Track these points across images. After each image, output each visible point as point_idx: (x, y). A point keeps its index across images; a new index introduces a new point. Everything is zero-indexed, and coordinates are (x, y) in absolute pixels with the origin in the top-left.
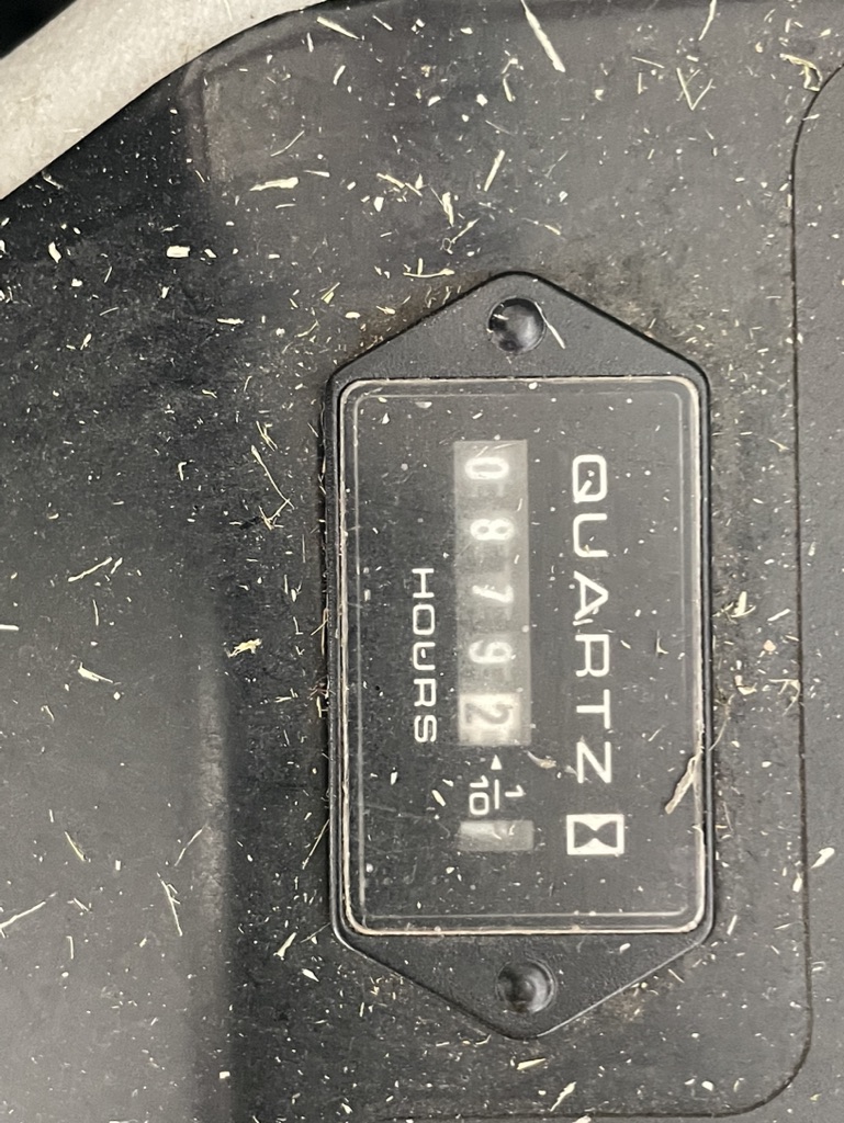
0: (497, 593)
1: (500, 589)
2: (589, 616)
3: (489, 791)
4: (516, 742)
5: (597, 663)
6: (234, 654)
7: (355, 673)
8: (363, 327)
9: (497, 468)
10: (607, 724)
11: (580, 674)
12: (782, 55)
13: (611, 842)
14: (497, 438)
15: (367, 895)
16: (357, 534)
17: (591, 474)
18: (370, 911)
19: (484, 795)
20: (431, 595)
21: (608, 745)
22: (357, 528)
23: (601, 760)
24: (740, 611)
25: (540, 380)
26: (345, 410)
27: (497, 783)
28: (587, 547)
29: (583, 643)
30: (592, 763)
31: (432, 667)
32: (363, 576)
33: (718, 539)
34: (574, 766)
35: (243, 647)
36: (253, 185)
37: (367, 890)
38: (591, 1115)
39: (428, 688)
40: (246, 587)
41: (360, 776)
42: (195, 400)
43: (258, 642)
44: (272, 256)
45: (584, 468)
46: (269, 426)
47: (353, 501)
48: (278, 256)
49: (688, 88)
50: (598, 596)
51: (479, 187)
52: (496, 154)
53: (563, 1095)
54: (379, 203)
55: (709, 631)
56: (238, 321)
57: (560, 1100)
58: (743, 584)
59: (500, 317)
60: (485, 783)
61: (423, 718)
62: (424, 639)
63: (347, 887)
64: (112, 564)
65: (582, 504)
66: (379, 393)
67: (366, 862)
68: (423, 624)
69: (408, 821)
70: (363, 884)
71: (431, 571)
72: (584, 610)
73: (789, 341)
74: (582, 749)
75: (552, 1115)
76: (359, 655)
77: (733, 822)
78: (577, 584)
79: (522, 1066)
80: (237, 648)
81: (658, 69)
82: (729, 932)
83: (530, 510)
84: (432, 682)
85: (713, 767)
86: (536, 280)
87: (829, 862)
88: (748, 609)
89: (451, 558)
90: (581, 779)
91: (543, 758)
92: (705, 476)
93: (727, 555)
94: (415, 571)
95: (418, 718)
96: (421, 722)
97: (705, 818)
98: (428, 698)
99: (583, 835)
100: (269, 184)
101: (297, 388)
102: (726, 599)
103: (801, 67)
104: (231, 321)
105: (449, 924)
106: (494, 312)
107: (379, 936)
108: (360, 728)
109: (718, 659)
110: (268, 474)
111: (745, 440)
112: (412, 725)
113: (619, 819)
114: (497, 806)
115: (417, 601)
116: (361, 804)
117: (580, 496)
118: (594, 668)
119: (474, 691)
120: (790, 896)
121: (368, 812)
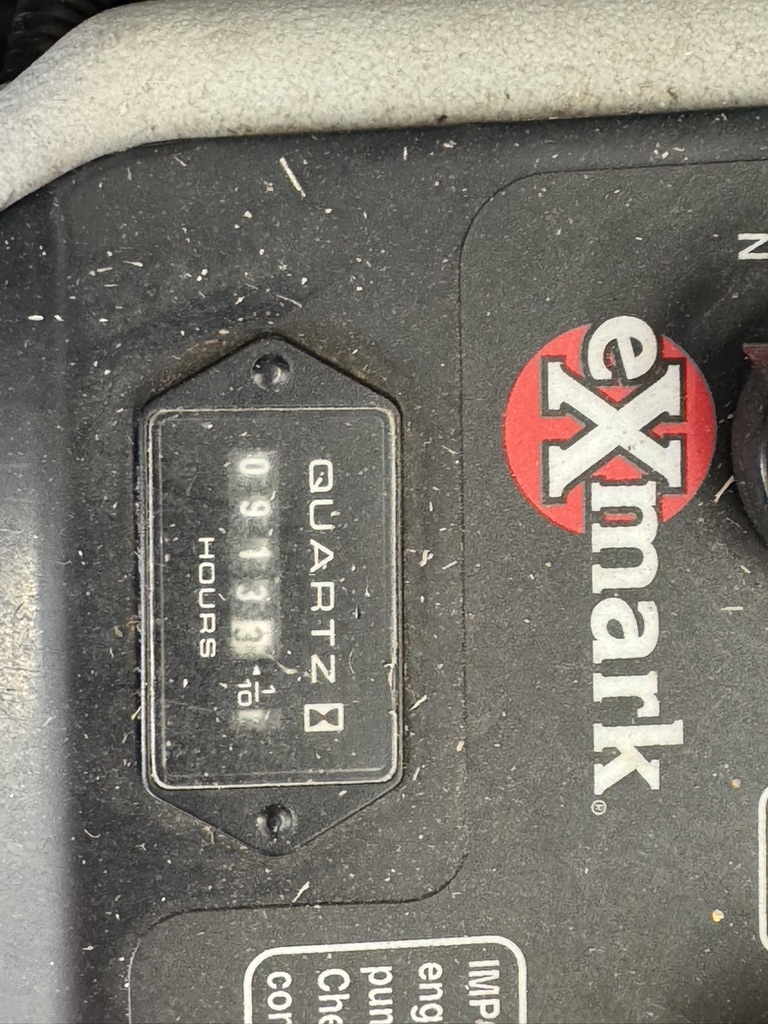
1: (260, 551)
2: (320, 570)
3: (252, 690)
4: (270, 656)
5: (326, 602)
7: (159, 611)
9: (261, 467)
10: (332, 643)
11: (314, 609)
13: (335, 722)
14: (258, 449)
15: (167, 762)
16: (161, 516)
17: (322, 473)
18: (169, 772)
19: (248, 693)
20: (212, 556)
21: (333, 657)
22: (161, 511)
23: (328, 668)
26: (152, 429)
27: (257, 684)
28: (319, 522)
29: (316, 588)
30: (322, 669)
31: (212, 606)
32: (165, 544)
33: (409, 516)
34: (310, 672)
36: (89, 271)
37: (167, 759)
39: (209, 620)
41: (162, 681)
44: (102, 320)
45: (318, 469)
47: (158, 493)
50: (327, 556)
53: (301, 891)
57: (299, 894)
60: (248, 684)
61: (206, 641)
62: (208, 586)
63: (153, 757)
65: (315, 493)
67: (166, 740)
68: (207, 576)
70: (165, 754)
71: (212, 539)
72: (317, 565)
74: (315, 660)
75: (293, 905)
76: (163, 598)
78: (312, 547)
82: (414, 779)
83: (280, 498)
84: (212, 616)
85: (404, 670)
89: (226, 531)
90: (314, 681)
91: (288, 667)
94: (201, 540)
95: (203, 641)
96: (205, 644)
97: (398, 705)
98: (210, 627)
99: (315, 718)
105: (224, 781)
106: (257, 364)
107: (176, 790)
108: (163, 649)
112: (198, 645)
113: (340, 707)
115: (202, 561)
116: (163, 701)
117: (314, 488)
118: (323, 604)
119: (241, 619)
121: (168, 706)
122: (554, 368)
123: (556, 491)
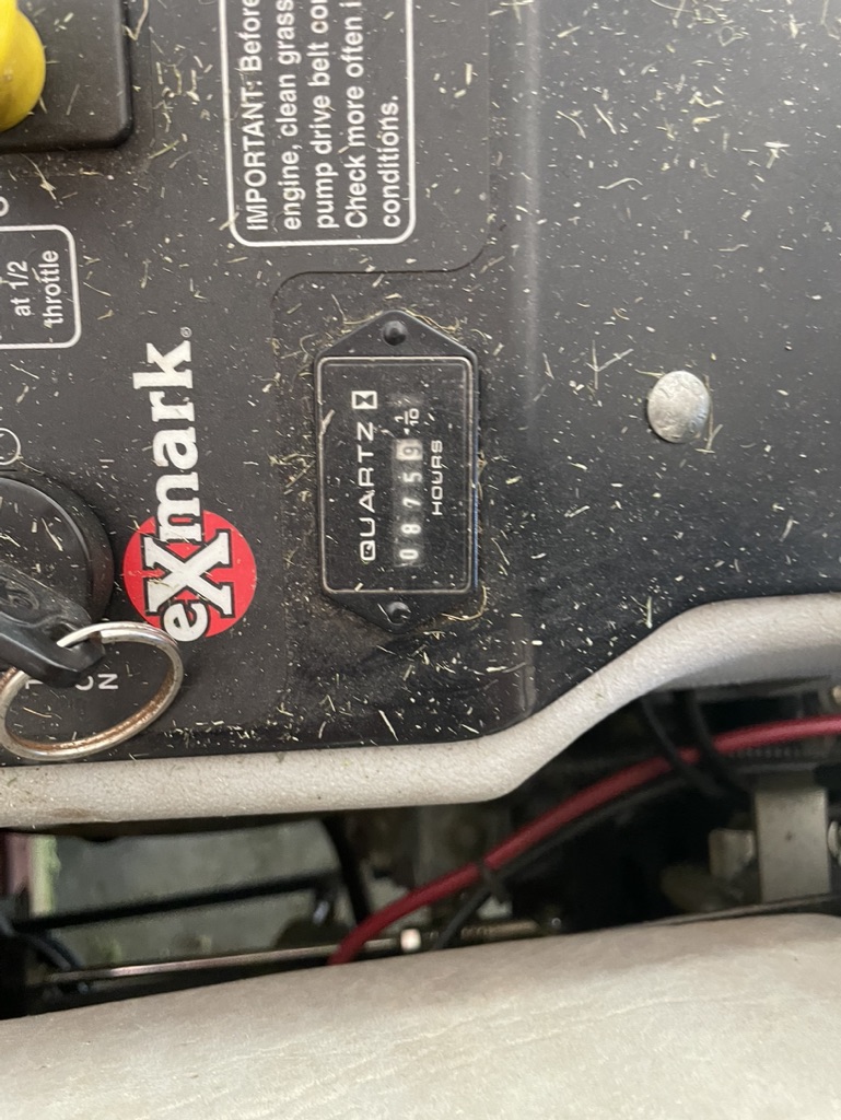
0: (410, 502)
1: (408, 503)
3: (410, 419)
5: (364, 474)
7: (466, 471)
9: (405, 554)
10: (360, 448)
11: (371, 469)
13: (358, 397)
15: (463, 375)
23: (363, 434)
24: (305, 493)
25: (388, 591)
30: (366, 431)
32: (462, 512)
33: (313, 524)
41: (464, 427)
45: (370, 555)
49: (330, 703)
51: (414, 667)
52: (407, 679)
54: (454, 661)
55: (317, 486)
56: (513, 615)
58: (303, 505)
68: (437, 491)
69: (444, 407)
70: (464, 380)
74: (370, 437)
81: (342, 711)
82: (307, 355)
83: (393, 538)
87: (265, 387)
88: (302, 495)
90: (371, 425)
92: (319, 550)
93: (310, 517)
99: (370, 400)
100: (499, 669)
102: (310, 499)
103: (285, 710)
107: (457, 356)
108: (464, 448)
109: (313, 474)
110: (503, 554)
114: (407, 413)
117: (372, 544)
118: (366, 472)
119: (416, 462)
120: (281, 372)
121: (462, 411)
122: (228, 611)
123: (223, 537)
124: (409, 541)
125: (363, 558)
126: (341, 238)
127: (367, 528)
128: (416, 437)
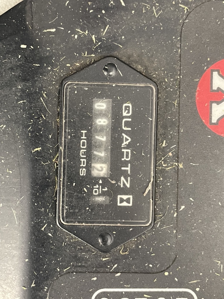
0: (102, 138)
1: (103, 137)
2: (126, 145)
3: (98, 189)
4: (106, 176)
5: (127, 157)
6: (34, 151)
7: (65, 157)
8: (71, 68)
10: (129, 173)
11: (123, 159)
12: (179, 5)
14: (104, 98)
15: (66, 214)
16: (67, 121)
17: (128, 109)
18: (66, 218)
19: (97, 190)
20: (86, 138)
21: (129, 178)
22: (67, 120)
23: (127, 181)
24: (164, 145)
25: (116, 84)
26: (65, 89)
27: (100, 186)
28: (126, 127)
29: (124, 152)
31: (85, 156)
32: (68, 132)
33: (159, 127)
34: (120, 183)
35: (36, 149)
36: (44, 30)
37: (66, 213)
38: (121, 273)
39: (84, 161)
40: (38, 134)
41: (66, 184)
42: (26, 85)
43: (40, 148)
44: (48, 49)
45: (126, 107)
46: (46, 92)
47: (67, 113)
48: (50, 49)
49: (156, 12)
50: (128, 140)
51: (102, 34)
52: (107, 26)
53: (114, 267)
54: (76, 37)
55: (156, 150)
56: (39, 65)
57: (113, 268)
58: (165, 138)
59: (106, 67)
60: (97, 186)
61: (82, 169)
62: (83, 149)
63: (61, 212)
64: (3, 127)
65: (125, 116)
66: (74, 85)
67: (66, 206)
69: (77, 196)
70: (65, 211)
71: (86, 131)
72: (125, 143)
73: (178, 77)
74: (122, 178)
75: (111, 272)
76: (67, 152)
77: (160, 198)
78: (123, 136)
79: (104, 259)
80: (34, 150)
81: (148, 7)
82: (158, 226)
83: (112, 117)
84: (85, 160)
85: (155, 185)
86: (116, 59)
87: (183, 209)
88: (166, 145)
89: (91, 128)
91: (113, 180)
92: (156, 111)
93: (161, 131)
94: (82, 131)
95: (81, 169)
96: (82, 170)
97: (153, 197)
98: (84, 164)
99: (122, 201)
100: (48, 30)
101: (53, 83)
102: (160, 142)
103: (184, 8)
104: (37, 65)
105: (87, 223)
106: (105, 66)
107: (68, 225)
108: (66, 171)
109: (158, 157)
110: (45, 105)
111: (166, 102)
112: (79, 171)
113: (131, 197)
114: (100, 193)
115: (82, 139)
116: (65, 191)
117: (125, 114)
118: (126, 158)
119: (96, 163)
120: (173, 217)
121: (67, 193)
122: (215, 74)
123: (214, 120)
124: (101, 114)
125: (130, 105)
126: (135, 292)
127: (127, 124)
128: (95, 178)
